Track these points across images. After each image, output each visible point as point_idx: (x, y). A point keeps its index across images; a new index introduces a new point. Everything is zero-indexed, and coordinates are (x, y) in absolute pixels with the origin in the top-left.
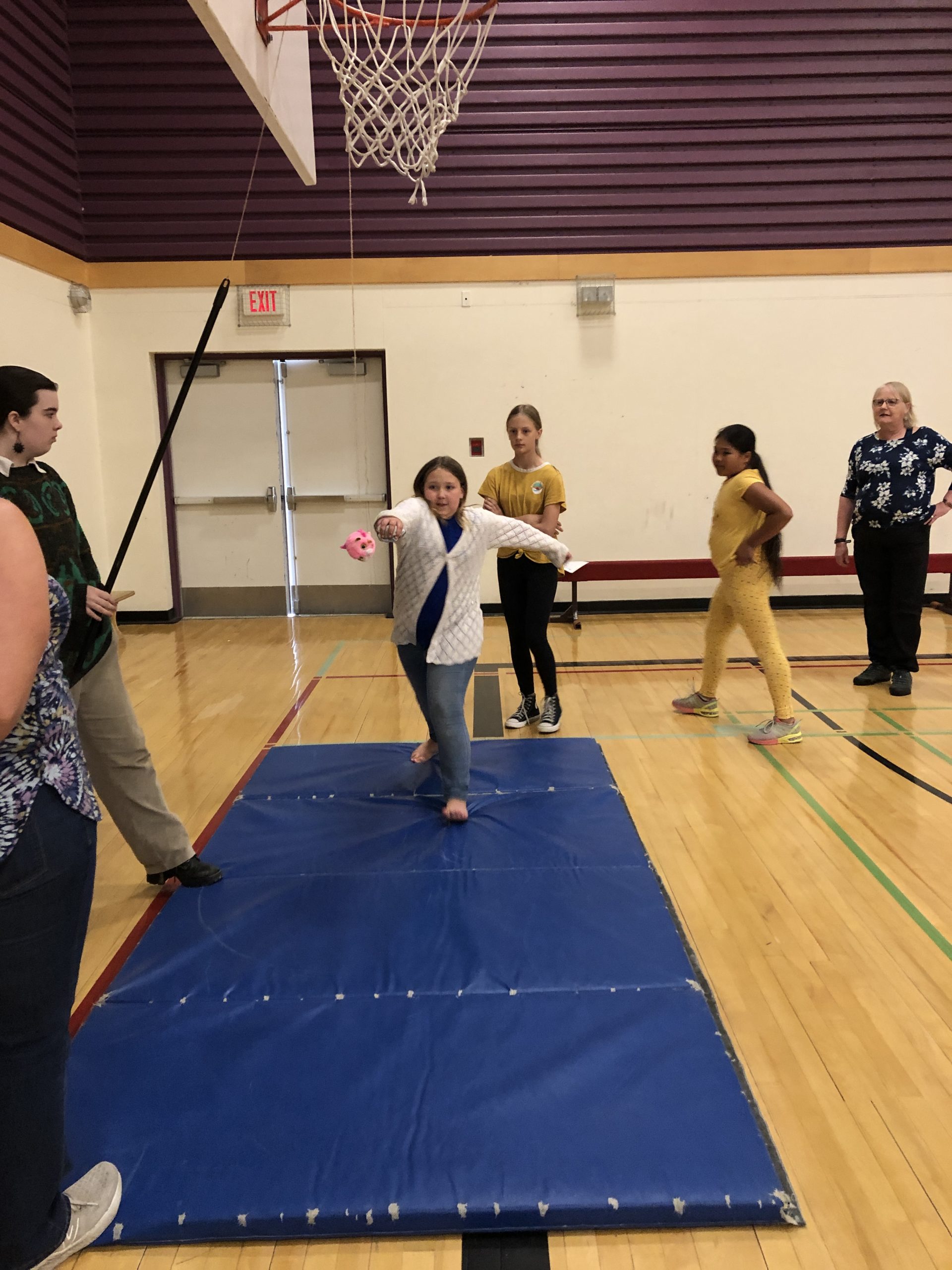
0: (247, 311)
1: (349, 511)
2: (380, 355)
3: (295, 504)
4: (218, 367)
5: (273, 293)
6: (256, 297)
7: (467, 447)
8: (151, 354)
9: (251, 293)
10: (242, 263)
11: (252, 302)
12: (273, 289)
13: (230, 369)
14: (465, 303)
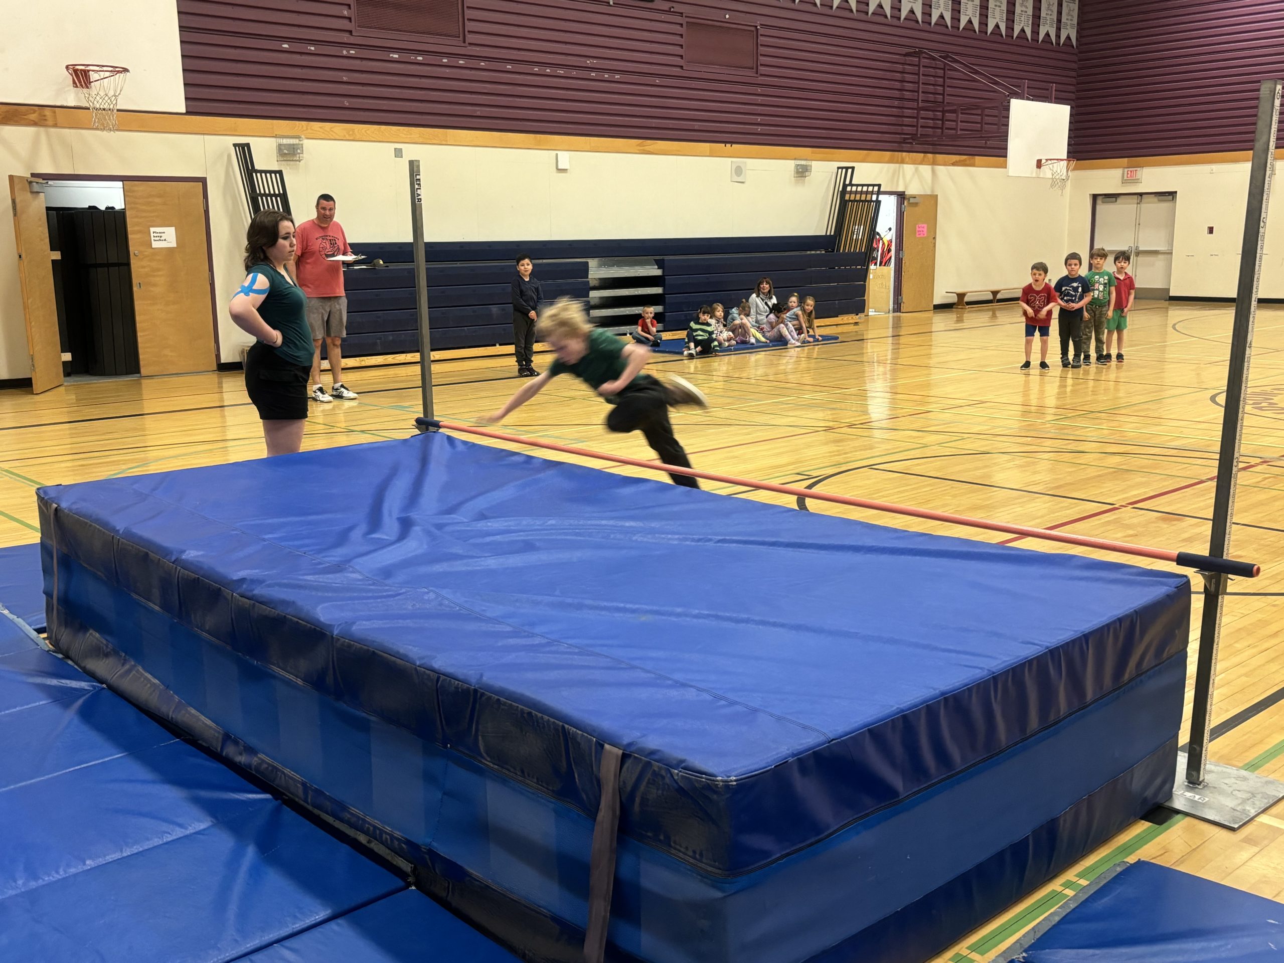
0: (1125, 178)
1: (1161, 257)
2: (1176, 192)
3: (1139, 253)
4: (1116, 198)
5: (1136, 171)
6: (1129, 172)
7: (1206, 230)
8: (1090, 194)
9: (1128, 171)
10: (1126, 159)
11: (1128, 174)
12: (1136, 169)
13: (1119, 200)
14: (1212, 172)
